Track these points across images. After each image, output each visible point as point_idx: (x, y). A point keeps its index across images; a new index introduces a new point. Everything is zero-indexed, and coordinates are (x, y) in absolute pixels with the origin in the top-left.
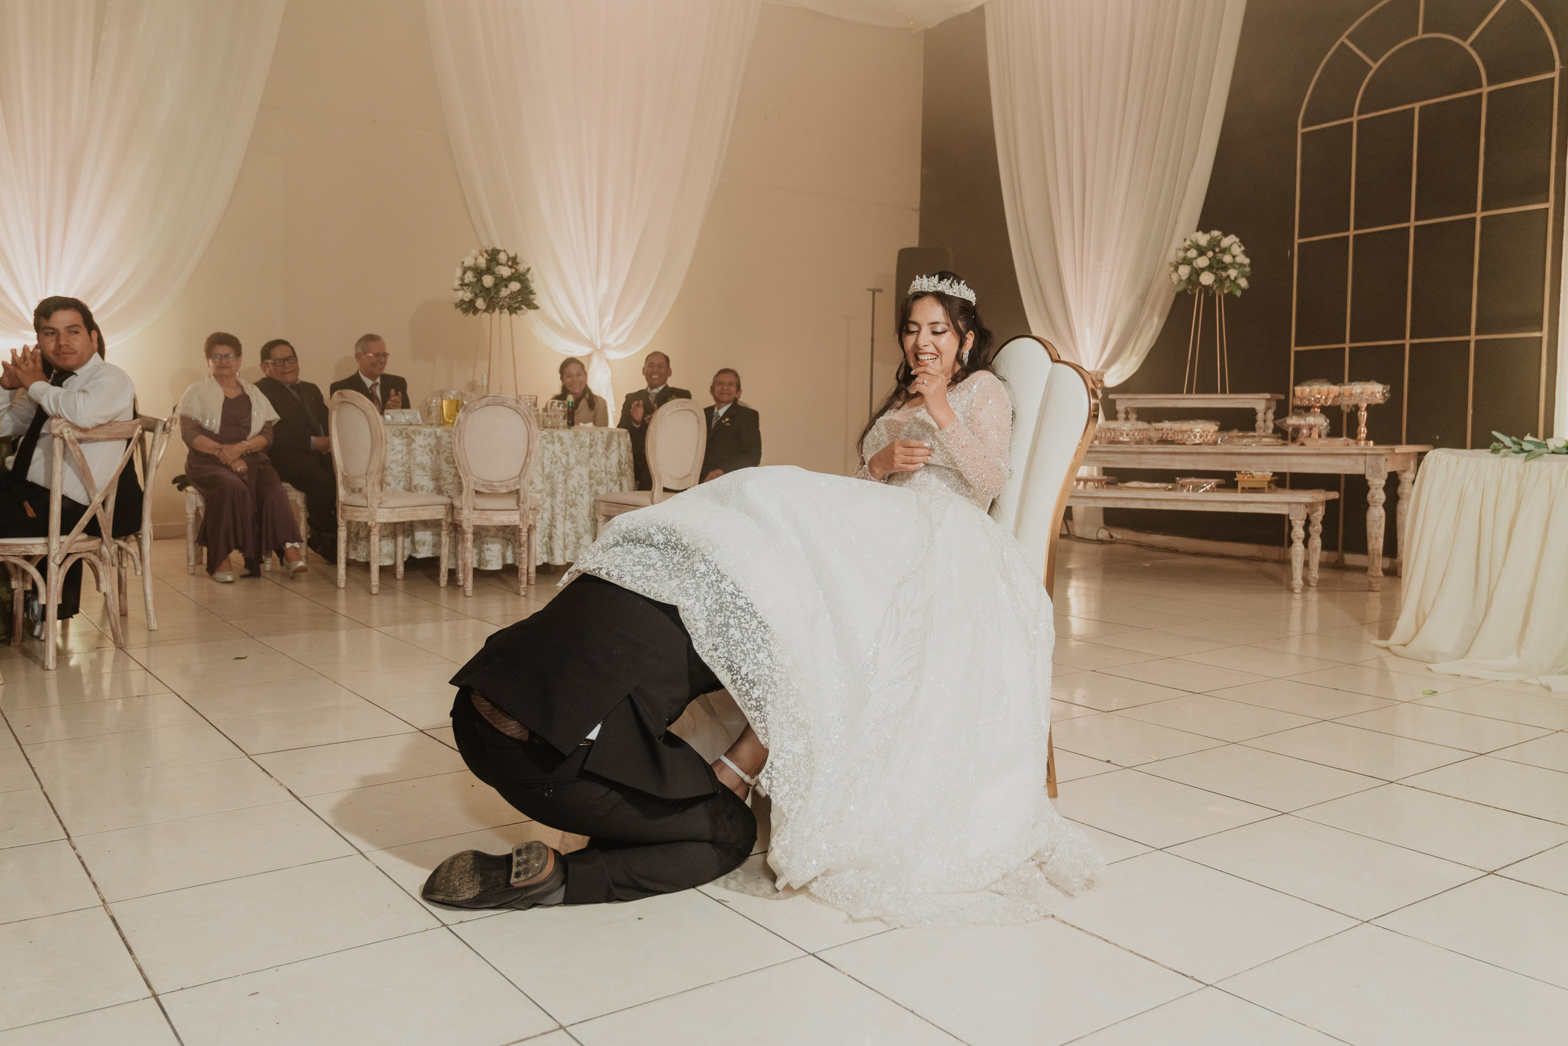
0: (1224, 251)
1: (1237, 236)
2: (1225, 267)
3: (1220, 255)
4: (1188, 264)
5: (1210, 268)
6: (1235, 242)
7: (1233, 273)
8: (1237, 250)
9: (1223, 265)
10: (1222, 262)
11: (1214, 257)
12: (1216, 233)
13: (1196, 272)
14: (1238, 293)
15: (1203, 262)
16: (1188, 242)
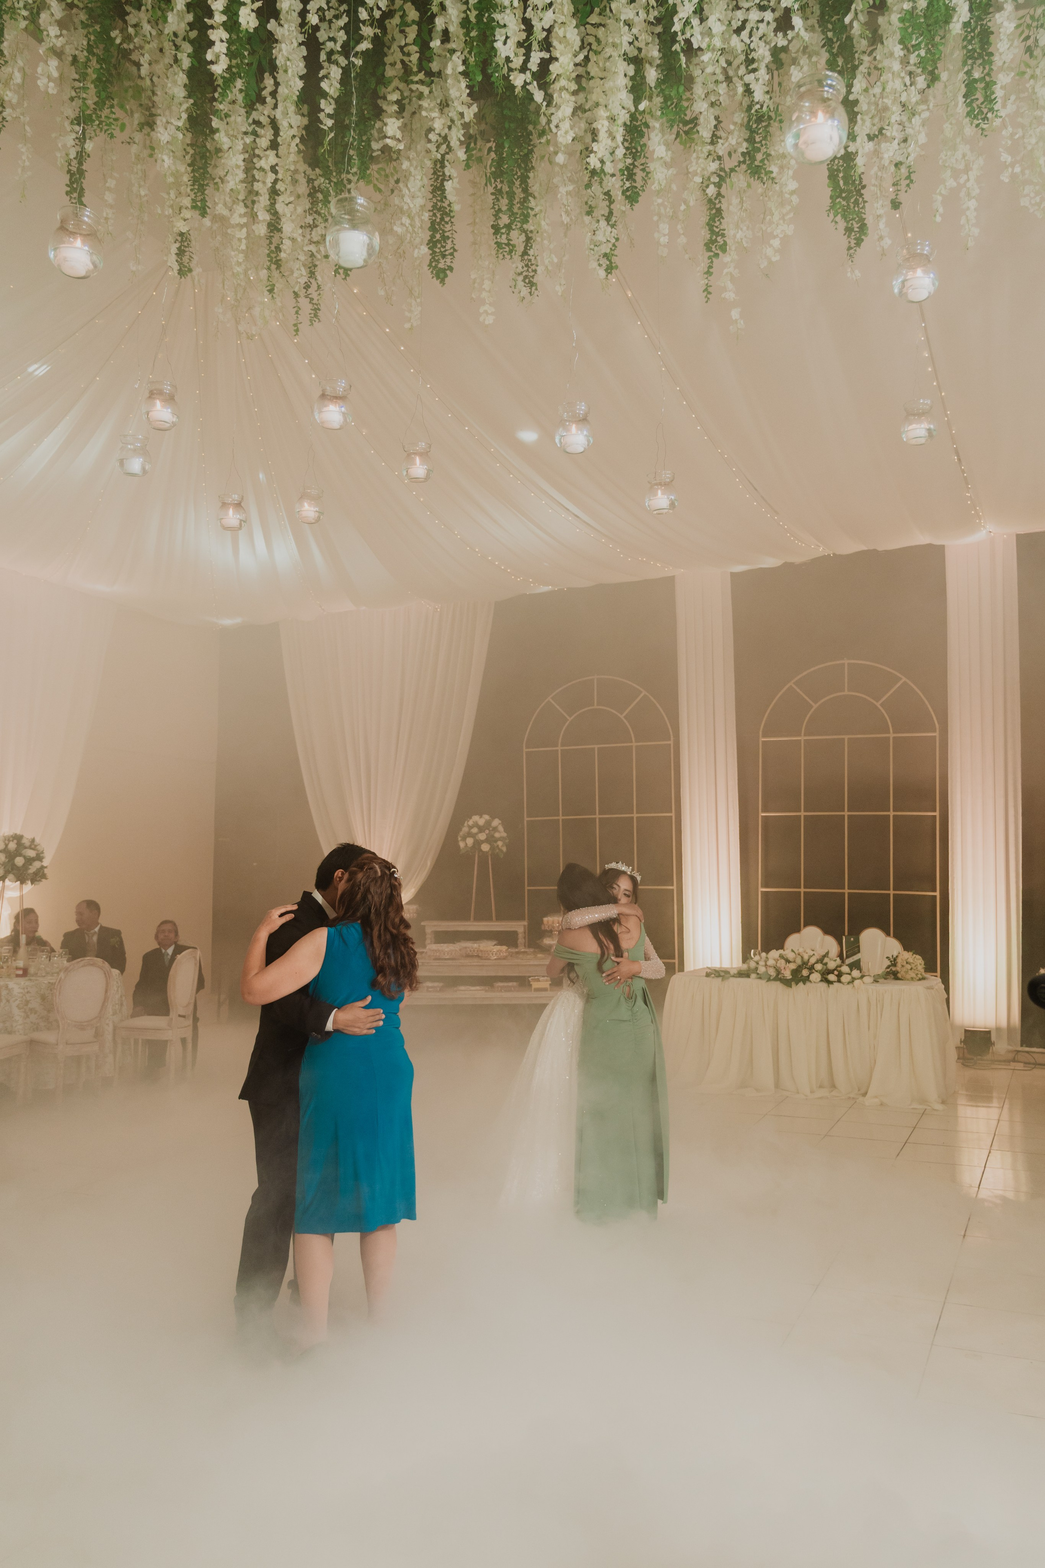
1: (502, 819)
2: (496, 841)
3: (494, 832)
4: (473, 837)
5: (487, 841)
6: (501, 824)
7: (499, 844)
8: (501, 828)
9: (495, 839)
11: (490, 833)
12: (487, 817)
13: (479, 844)
14: (502, 857)
15: (482, 837)
16: (471, 823)
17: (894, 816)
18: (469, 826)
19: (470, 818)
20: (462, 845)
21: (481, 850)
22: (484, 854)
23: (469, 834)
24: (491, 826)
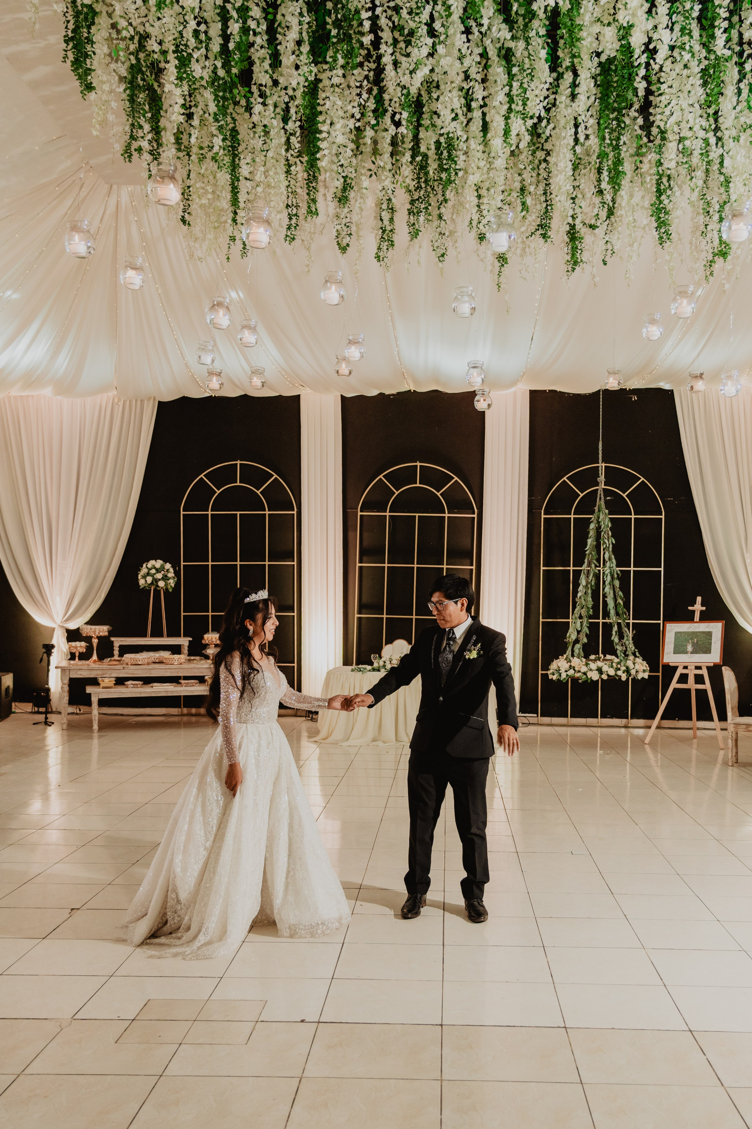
0: (168, 570)
1: (170, 563)
2: (168, 580)
3: (166, 573)
4: (151, 576)
5: (163, 579)
6: (170, 566)
7: (171, 581)
8: (172, 570)
9: (167, 578)
11: (164, 573)
12: (161, 562)
13: (156, 581)
14: (171, 590)
15: (159, 576)
16: (150, 565)
17: (447, 568)
18: (147, 568)
19: (148, 561)
20: (142, 582)
21: (158, 586)
22: (158, 589)
23: (148, 574)
24: (164, 568)
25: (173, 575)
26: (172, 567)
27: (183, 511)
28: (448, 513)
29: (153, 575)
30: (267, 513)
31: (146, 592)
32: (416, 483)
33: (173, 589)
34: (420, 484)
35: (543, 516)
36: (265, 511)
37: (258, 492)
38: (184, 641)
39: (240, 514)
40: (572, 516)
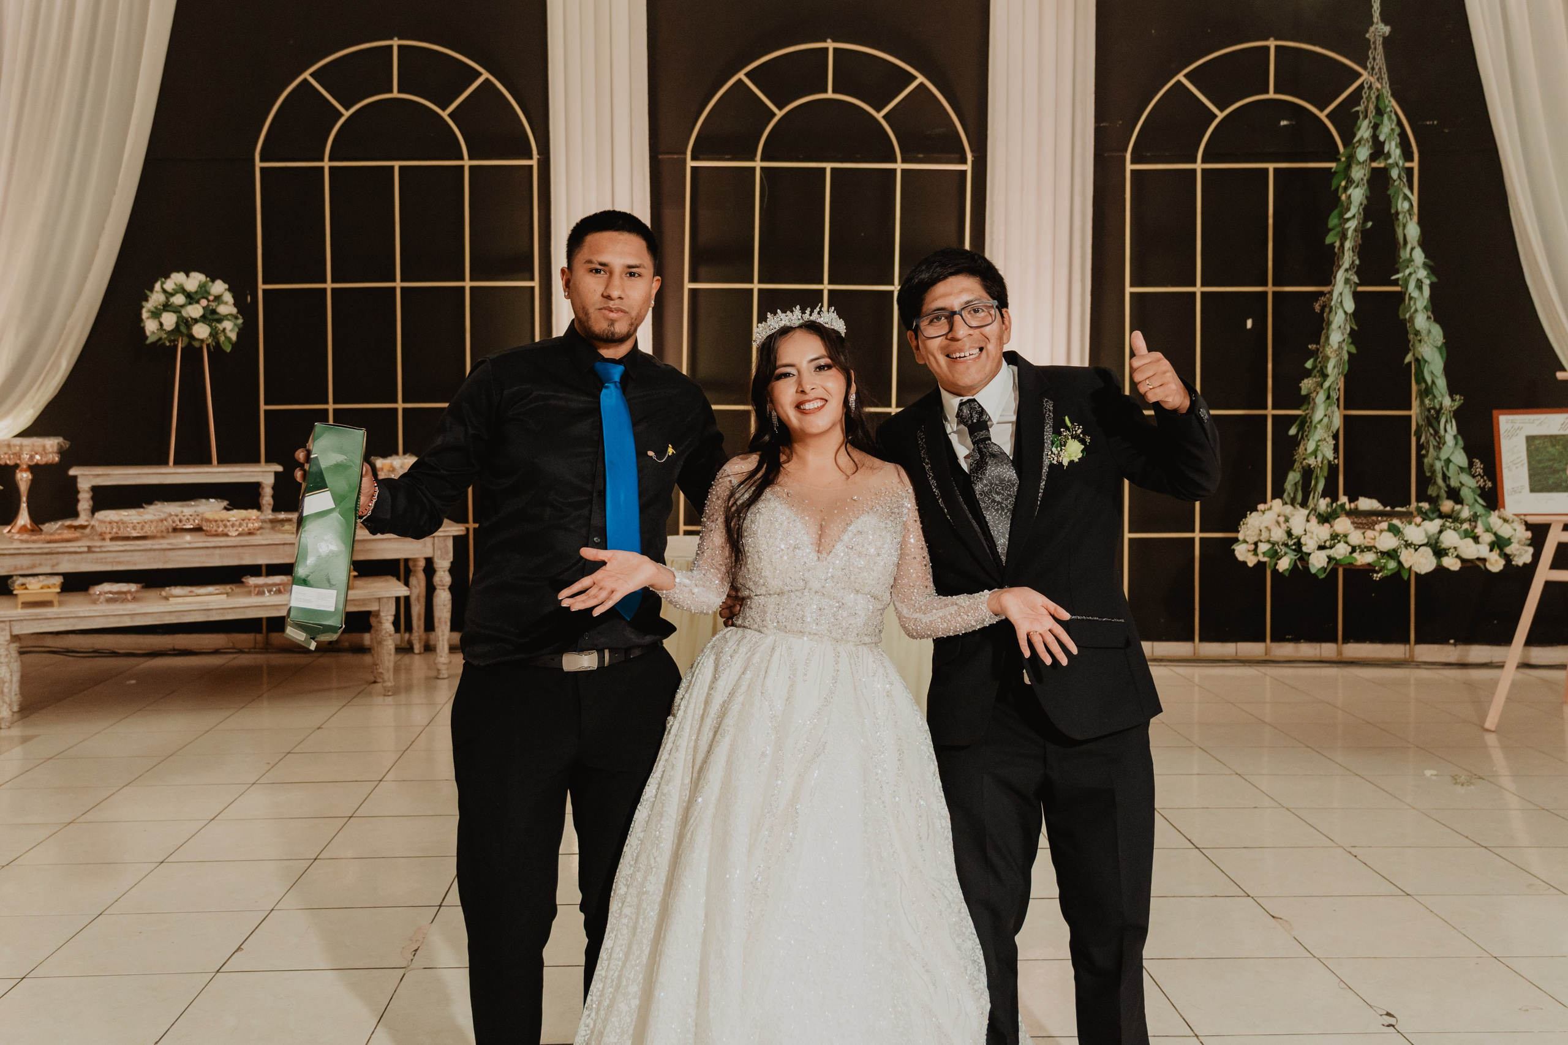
0: (218, 298)
1: (225, 281)
2: (220, 321)
3: (214, 304)
4: (174, 312)
5: (204, 318)
6: (226, 290)
7: (228, 325)
8: (228, 297)
9: (216, 317)
10: (218, 314)
11: (208, 306)
12: (200, 277)
13: (185, 324)
14: (228, 349)
15: (195, 311)
16: (169, 285)
18: (164, 291)
19: (167, 276)
20: (150, 326)
21: (192, 337)
22: (196, 344)
23: (167, 307)
24: (209, 293)
25: (234, 311)
26: (229, 290)
27: (262, 160)
28: (904, 161)
29: (177, 310)
30: (467, 163)
31: (162, 351)
32: (826, 91)
33: (235, 346)
34: (834, 91)
35: (1129, 167)
36: (461, 158)
37: (445, 115)
38: (264, 474)
39: (401, 168)
40: (1199, 166)
